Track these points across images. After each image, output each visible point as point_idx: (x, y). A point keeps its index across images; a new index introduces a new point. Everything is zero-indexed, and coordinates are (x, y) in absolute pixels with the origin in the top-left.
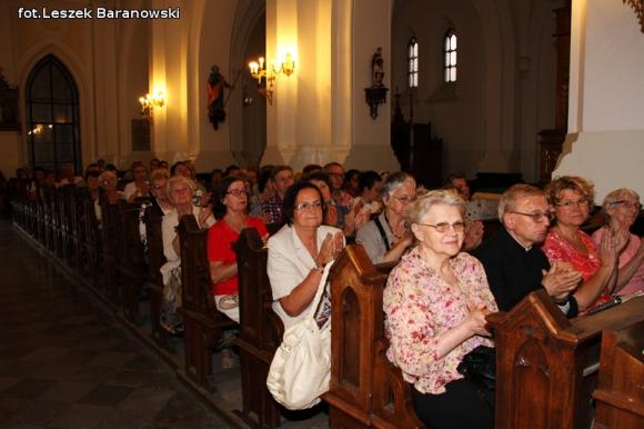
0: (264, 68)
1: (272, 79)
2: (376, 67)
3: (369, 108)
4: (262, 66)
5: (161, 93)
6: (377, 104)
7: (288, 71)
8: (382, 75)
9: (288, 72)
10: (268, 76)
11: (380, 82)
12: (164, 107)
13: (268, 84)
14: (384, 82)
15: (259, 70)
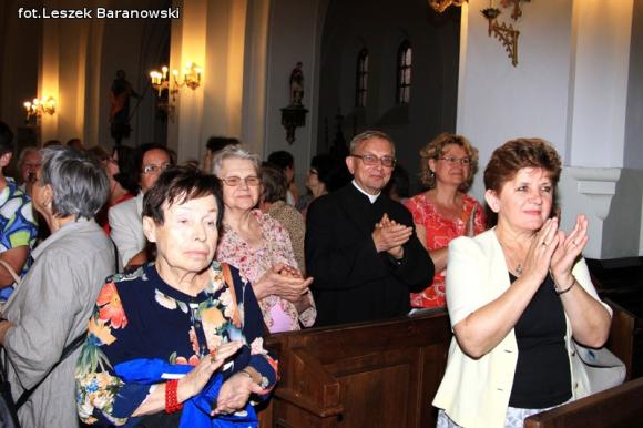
0: (167, 79)
1: (175, 92)
2: (295, 85)
3: (285, 131)
4: (165, 76)
5: (51, 98)
6: (294, 127)
7: (194, 83)
8: (302, 94)
9: (194, 85)
10: (171, 88)
11: (300, 101)
12: (55, 116)
13: (171, 97)
14: (303, 102)
15: (162, 80)
